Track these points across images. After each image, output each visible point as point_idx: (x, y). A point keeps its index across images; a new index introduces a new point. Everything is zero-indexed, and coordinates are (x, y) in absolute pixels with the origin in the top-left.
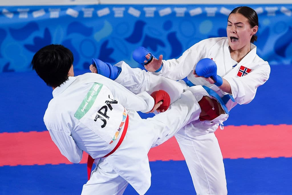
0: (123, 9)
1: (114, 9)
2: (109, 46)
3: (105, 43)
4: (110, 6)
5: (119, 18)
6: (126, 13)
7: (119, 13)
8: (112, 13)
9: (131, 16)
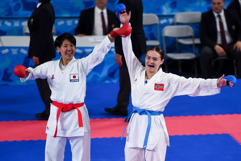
0: (17, 49)
1: (12, 50)
2: (9, 71)
3: (6, 70)
4: (9, 48)
5: (14, 55)
6: (19, 52)
7: (14, 52)
8: (10, 52)
9: (22, 54)
